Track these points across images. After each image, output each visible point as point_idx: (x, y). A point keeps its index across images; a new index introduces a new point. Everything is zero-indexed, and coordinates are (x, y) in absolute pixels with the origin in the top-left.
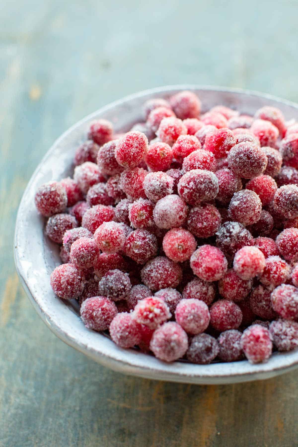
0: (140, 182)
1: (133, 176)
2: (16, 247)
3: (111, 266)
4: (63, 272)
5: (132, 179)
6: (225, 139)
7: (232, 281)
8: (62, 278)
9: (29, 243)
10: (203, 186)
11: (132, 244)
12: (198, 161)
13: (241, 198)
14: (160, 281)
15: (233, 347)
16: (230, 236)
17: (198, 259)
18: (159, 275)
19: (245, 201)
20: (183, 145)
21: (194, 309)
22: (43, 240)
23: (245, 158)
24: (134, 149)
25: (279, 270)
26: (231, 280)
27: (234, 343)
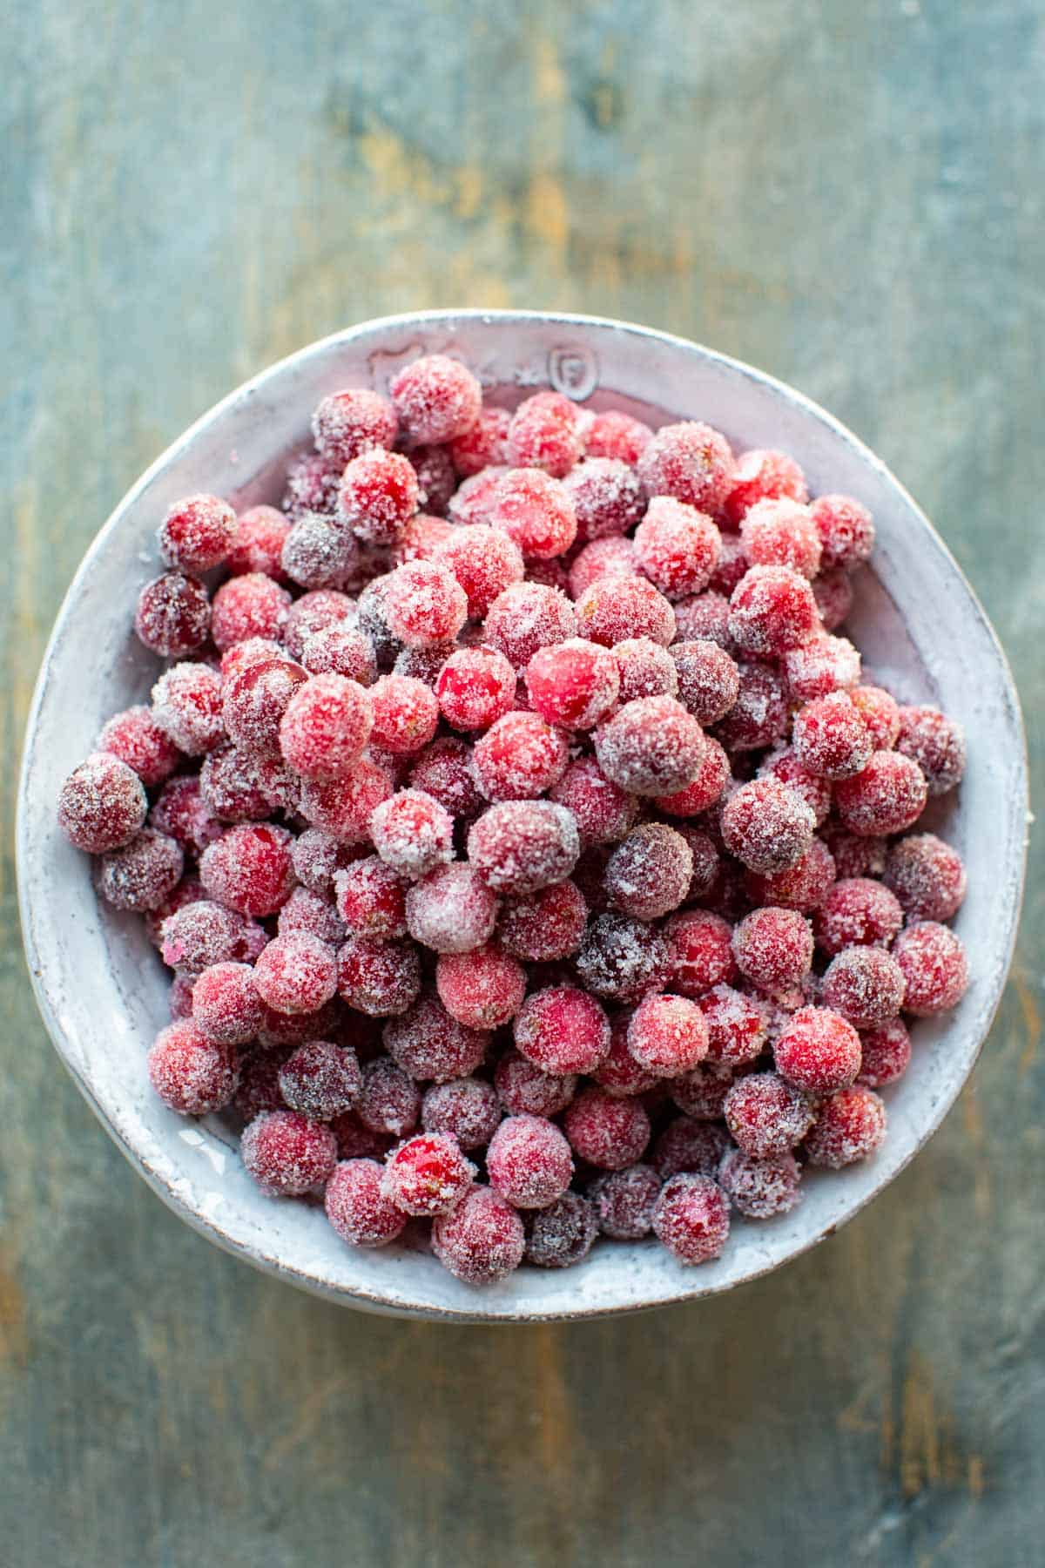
0: (361, 817)
1: (337, 801)
2: (36, 973)
3: (303, 1023)
4: (186, 1070)
5: (337, 813)
6: (592, 697)
7: (623, 1067)
8: (185, 1088)
9: (66, 944)
10: (540, 870)
11: (355, 989)
12: (519, 768)
13: (641, 870)
14: (438, 1074)
15: (634, 1226)
16: (616, 978)
17: (537, 1042)
18: (435, 1064)
19: (650, 880)
20: (469, 703)
21: (536, 1170)
22: (99, 915)
23: (647, 771)
24: (336, 749)
25: (743, 1045)
26: (620, 1064)
27: (634, 1216)
